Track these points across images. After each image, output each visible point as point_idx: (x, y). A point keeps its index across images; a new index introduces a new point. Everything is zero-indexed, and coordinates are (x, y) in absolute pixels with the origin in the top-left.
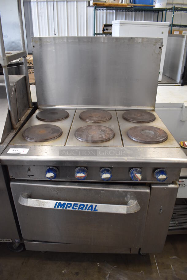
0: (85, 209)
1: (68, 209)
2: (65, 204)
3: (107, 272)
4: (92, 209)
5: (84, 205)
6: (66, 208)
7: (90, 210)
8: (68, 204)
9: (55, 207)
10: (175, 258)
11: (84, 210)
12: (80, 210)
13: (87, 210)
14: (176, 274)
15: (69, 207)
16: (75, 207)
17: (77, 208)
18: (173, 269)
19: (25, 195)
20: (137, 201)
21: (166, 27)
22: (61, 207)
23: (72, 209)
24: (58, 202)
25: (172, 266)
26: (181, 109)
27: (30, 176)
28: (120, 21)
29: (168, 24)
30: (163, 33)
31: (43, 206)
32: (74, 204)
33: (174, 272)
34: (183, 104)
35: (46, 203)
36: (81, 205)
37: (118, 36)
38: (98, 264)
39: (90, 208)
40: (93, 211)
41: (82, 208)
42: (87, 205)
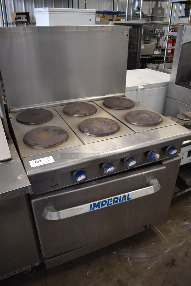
0: (120, 201)
1: (103, 207)
2: (99, 203)
3: (126, 257)
4: (125, 199)
5: (117, 198)
6: (102, 207)
7: (124, 201)
8: (103, 202)
9: (91, 209)
10: (171, 222)
11: (119, 203)
12: (115, 203)
13: (121, 202)
14: (178, 234)
15: (104, 205)
16: (110, 203)
17: (112, 203)
18: (174, 231)
19: (52, 208)
20: (156, 179)
21: (93, 14)
22: (96, 208)
23: (108, 205)
24: (92, 203)
25: (172, 229)
26: (136, 92)
27: (53, 187)
28: (49, 9)
29: (94, 11)
30: (90, 20)
31: (78, 213)
32: (109, 200)
33: (176, 233)
34: (138, 86)
35: (80, 209)
36: (114, 199)
37: (49, 25)
38: (115, 253)
39: (124, 198)
40: (127, 200)
41: (117, 202)
42: (120, 197)
